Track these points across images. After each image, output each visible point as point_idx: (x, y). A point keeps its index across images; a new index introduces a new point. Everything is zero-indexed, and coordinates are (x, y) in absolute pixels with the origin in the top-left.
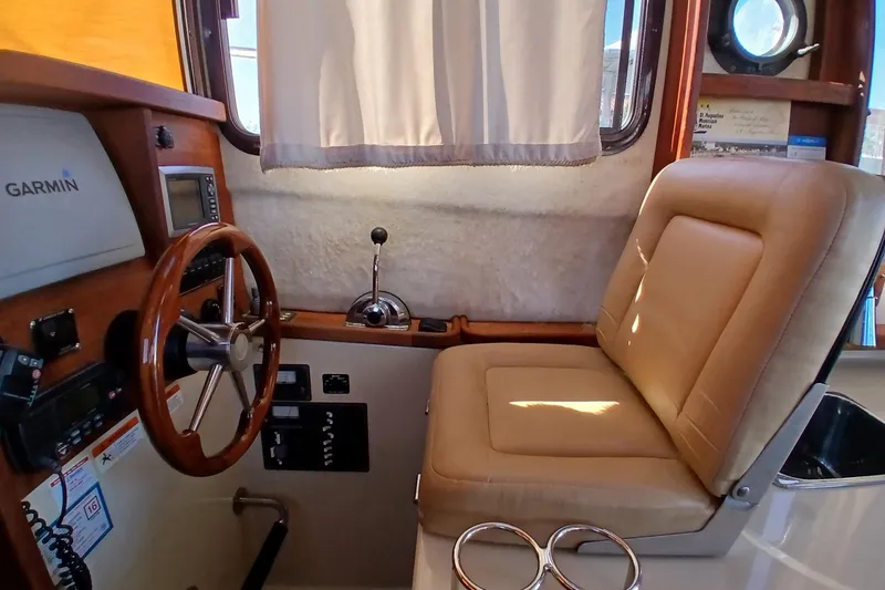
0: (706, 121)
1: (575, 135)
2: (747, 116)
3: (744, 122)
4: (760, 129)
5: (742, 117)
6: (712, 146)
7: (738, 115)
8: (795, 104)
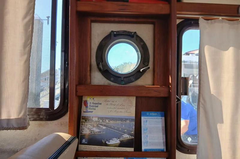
0: (92, 106)
1: (20, 113)
2: (113, 103)
3: (112, 107)
4: (120, 110)
5: (111, 104)
6: (96, 119)
7: (109, 103)
8: (137, 98)
